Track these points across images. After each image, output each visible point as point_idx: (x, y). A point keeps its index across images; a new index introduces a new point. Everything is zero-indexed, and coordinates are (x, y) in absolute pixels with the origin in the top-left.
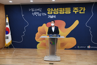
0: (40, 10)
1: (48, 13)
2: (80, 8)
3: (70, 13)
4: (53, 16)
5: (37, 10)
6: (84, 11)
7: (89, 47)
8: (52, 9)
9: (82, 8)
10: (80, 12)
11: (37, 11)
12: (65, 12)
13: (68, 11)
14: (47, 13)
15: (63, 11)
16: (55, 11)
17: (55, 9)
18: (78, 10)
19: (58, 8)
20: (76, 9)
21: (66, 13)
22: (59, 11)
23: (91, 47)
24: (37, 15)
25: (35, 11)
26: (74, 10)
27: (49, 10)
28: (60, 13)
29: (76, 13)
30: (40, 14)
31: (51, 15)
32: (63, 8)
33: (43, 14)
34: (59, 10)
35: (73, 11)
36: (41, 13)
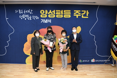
0: (30, 11)
1: (41, 16)
2: (82, 11)
3: (70, 16)
4: (48, 20)
5: (27, 11)
6: (87, 15)
7: (93, 60)
8: (46, 11)
9: (85, 11)
10: (82, 16)
11: (26, 14)
13: (67, 14)
14: (39, 16)
15: (61, 14)
16: (50, 14)
17: (50, 11)
18: (80, 13)
19: (54, 11)
20: (77, 11)
21: (65, 16)
22: (56, 14)
23: (96, 61)
24: (25, 19)
25: (24, 13)
26: (74, 13)
27: (42, 12)
28: (57, 16)
29: (77, 17)
30: (30, 18)
31: (45, 19)
32: (61, 10)
33: (34, 18)
34: (56, 12)
35: (74, 15)
36: (32, 16)
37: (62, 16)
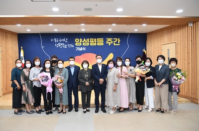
0: (66, 40)
1: (76, 44)
2: (114, 39)
3: (103, 44)
4: (82, 48)
5: (62, 40)
6: (119, 43)
8: (81, 40)
9: (117, 39)
10: (114, 43)
11: (62, 42)
12: (97, 43)
13: (100, 42)
14: (74, 45)
15: (94, 42)
16: (85, 42)
17: (85, 39)
18: (112, 41)
19: (88, 39)
20: (109, 39)
24: (61, 47)
25: (59, 42)
26: (107, 41)
27: (77, 40)
28: (91, 44)
29: (110, 45)
31: (80, 47)
32: (94, 39)
33: (69, 46)
34: (90, 41)
36: (67, 45)
37: (96, 44)
